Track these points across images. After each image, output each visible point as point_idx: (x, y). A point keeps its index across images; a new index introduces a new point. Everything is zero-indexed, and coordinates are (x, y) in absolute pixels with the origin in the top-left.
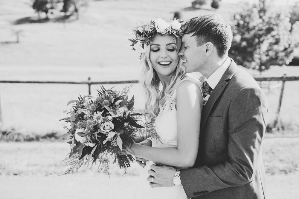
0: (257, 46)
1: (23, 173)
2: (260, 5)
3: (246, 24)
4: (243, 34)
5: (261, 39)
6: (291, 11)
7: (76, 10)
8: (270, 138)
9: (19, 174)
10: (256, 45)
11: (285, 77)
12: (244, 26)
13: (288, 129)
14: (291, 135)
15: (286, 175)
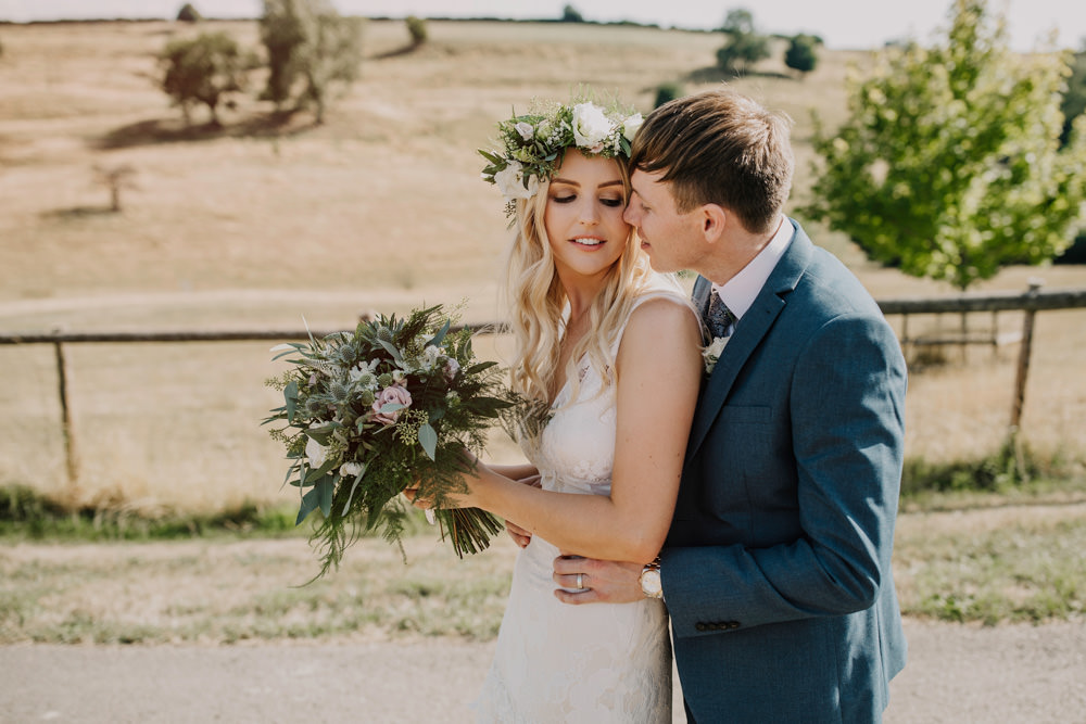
0: (949, 197)
1: (151, 636)
2: (953, 51)
3: (906, 122)
4: (894, 156)
5: (963, 172)
6: (1068, 72)
7: (314, 93)
8: (988, 506)
9: (140, 641)
10: (944, 192)
11: (1033, 295)
12: (899, 127)
13: (1050, 476)
14: (1060, 496)
15: (1035, 625)
